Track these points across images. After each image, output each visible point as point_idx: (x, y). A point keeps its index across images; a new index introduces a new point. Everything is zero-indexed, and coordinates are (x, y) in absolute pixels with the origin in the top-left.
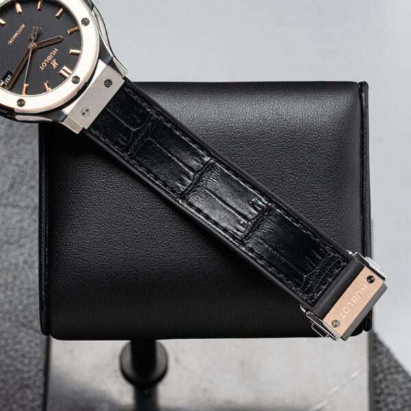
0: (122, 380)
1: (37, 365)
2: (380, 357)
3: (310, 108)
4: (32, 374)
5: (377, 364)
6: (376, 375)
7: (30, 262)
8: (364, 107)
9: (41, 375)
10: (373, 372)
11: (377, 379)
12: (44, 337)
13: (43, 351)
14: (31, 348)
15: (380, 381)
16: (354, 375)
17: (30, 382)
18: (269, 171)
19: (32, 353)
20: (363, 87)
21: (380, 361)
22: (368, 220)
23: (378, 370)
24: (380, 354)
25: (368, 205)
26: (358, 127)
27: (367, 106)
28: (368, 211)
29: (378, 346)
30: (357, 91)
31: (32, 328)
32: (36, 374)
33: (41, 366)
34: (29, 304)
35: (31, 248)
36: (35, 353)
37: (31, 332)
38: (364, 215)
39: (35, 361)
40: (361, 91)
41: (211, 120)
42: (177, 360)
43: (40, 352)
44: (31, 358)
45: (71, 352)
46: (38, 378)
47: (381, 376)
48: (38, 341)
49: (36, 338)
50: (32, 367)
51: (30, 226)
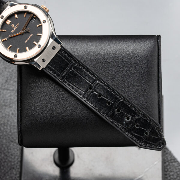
0: (54, 165)
1: (17, 159)
2: (167, 155)
3: (135, 47)
4: (16, 162)
5: (166, 158)
6: (165, 163)
7: (14, 114)
8: (159, 46)
9: (19, 163)
10: (164, 162)
11: (165, 165)
12: (20, 147)
13: (20, 153)
14: (15, 151)
15: (167, 166)
16: (156, 163)
17: (15, 166)
18: (118, 74)
19: (15, 154)
20: (159, 37)
21: (167, 157)
22: (161, 95)
23: (166, 161)
24: (167, 154)
25: (161, 89)
26: (157, 55)
27: (160, 46)
28: (161, 91)
29: (166, 150)
30: (156, 39)
31: (15, 143)
32: (17, 163)
33: (19, 160)
34: (14, 132)
35: (15, 108)
36: (17, 153)
37: (15, 144)
38: (159, 93)
39: (17, 157)
40: (158, 39)
41: (93, 52)
42: (78, 157)
43: (19, 153)
44: (15, 156)
45: (32, 153)
46: (18, 165)
47: (167, 163)
48: (18, 149)
49: (17, 147)
50: (15, 160)
51: (14, 98)
